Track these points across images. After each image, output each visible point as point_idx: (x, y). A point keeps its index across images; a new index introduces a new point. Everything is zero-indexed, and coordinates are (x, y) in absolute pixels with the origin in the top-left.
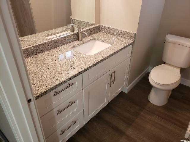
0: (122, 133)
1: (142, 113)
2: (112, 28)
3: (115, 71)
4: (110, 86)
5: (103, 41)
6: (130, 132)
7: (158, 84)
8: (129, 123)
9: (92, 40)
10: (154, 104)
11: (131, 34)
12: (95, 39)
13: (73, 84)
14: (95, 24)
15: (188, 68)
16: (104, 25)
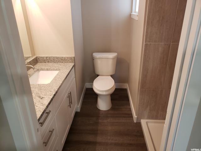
0: (94, 143)
1: (100, 121)
2: (51, 57)
3: (70, 92)
4: (70, 107)
5: (47, 70)
6: (99, 139)
7: (103, 91)
8: (95, 132)
9: (36, 71)
10: (104, 110)
11: (71, 58)
12: (38, 70)
13: (50, 111)
14: (32, 57)
15: (115, 74)
16: (41, 56)
